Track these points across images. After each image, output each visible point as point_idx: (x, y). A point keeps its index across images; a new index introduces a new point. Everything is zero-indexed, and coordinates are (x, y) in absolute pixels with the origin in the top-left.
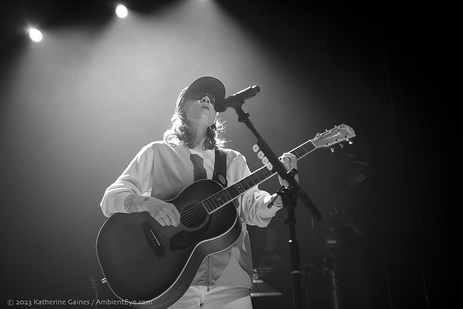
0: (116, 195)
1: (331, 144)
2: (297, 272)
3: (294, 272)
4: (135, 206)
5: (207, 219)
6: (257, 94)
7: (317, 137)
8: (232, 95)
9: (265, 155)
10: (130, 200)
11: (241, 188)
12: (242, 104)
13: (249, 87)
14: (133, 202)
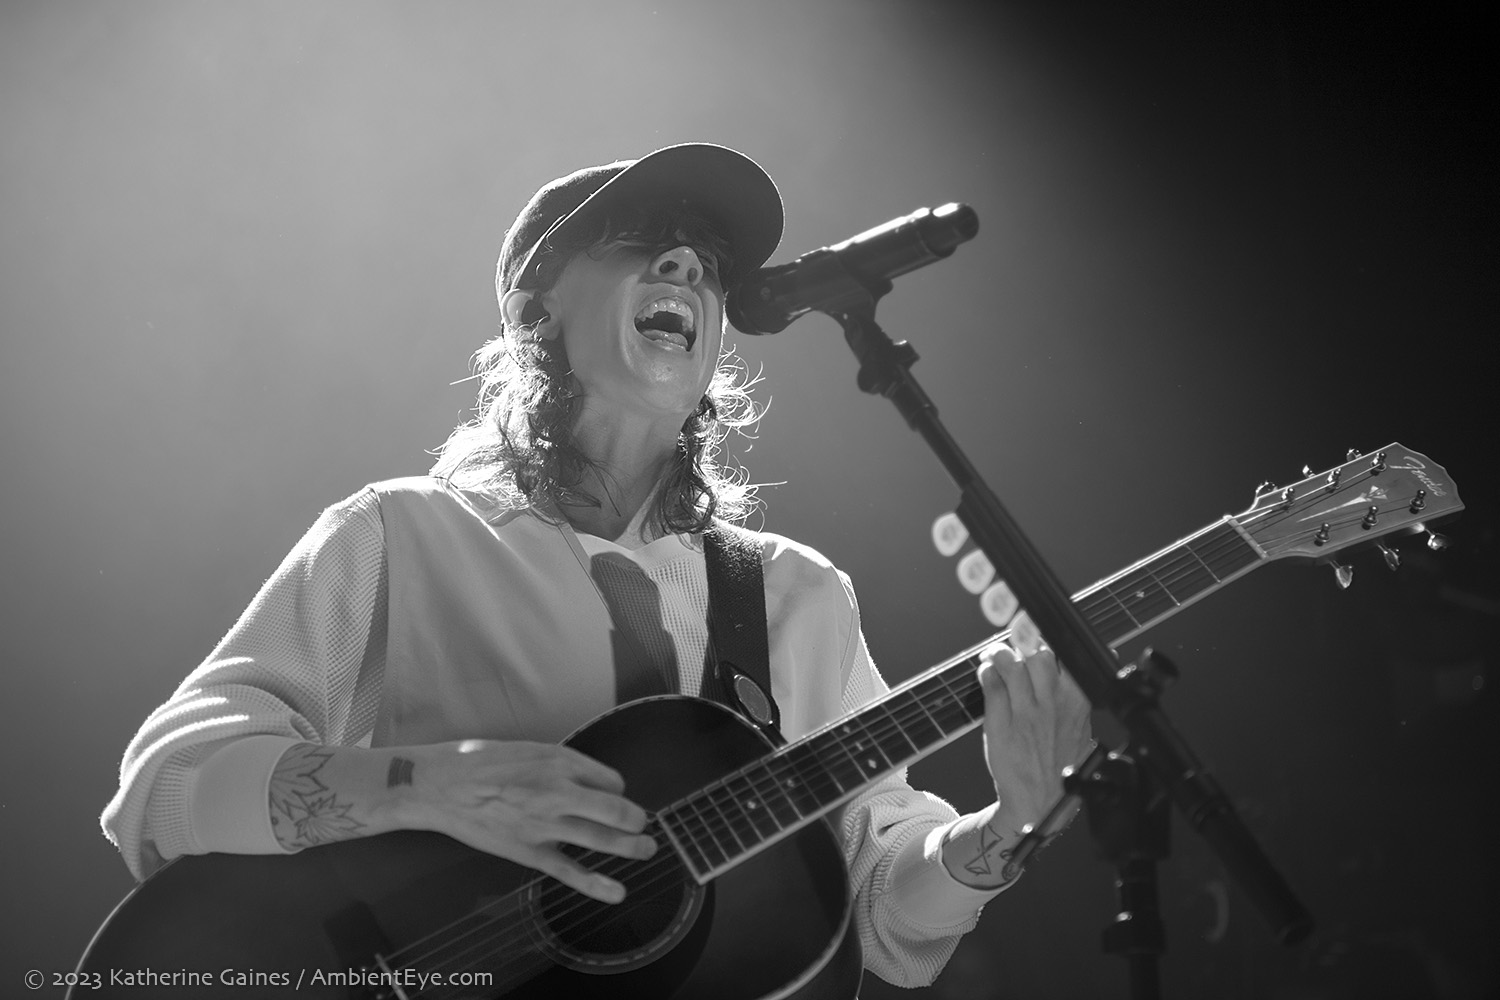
0: (205, 753)
1: (1338, 545)
4: (340, 811)
5: (690, 909)
6: (964, 250)
7: (1262, 503)
8: (824, 248)
9: (1001, 574)
10: (305, 780)
11: (871, 752)
12: (877, 298)
13: (922, 213)
14: (325, 795)
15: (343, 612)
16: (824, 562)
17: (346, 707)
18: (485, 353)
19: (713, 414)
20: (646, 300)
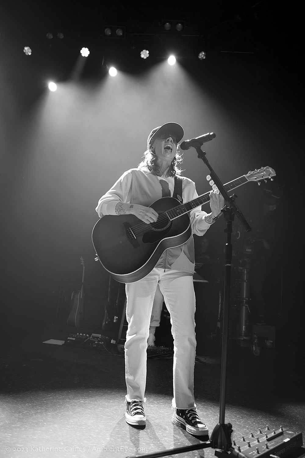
0: (108, 202)
1: (259, 180)
2: (229, 265)
3: (227, 265)
4: (123, 210)
5: (169, 224)
6: (214, 139)
7: (249, 174)
9: (215, 183)
10: (120, 206)
11: (194, 205)
12: (201, 146)
13: (208, 134)
14: (122, 208)
15: (126, 185)
16: (191, 181)
17: (126, 198)
18: (145, 153)
19: (176, 160)
20: (165, 145)
